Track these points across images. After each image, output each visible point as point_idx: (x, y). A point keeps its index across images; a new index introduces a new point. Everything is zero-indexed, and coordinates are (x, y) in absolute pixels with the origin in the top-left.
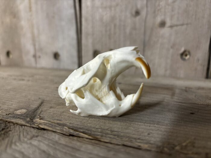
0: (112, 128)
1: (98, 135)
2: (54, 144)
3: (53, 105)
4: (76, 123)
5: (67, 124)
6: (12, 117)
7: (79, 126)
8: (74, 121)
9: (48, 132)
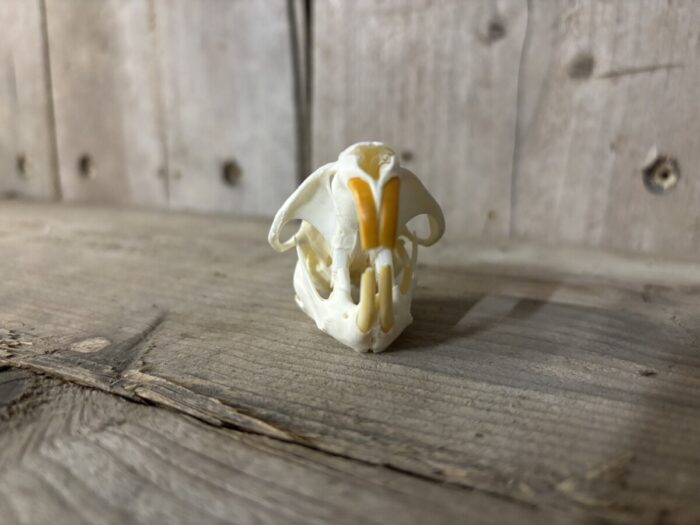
0: (363, 409)
1: (313, 428)
2: (165, 451)
3: (191, 327)
4: (249, 389)
5: (221, 390)
6: (62, 360)
7: (258, 397)
8: (246, 382)
9: (158, 411)
